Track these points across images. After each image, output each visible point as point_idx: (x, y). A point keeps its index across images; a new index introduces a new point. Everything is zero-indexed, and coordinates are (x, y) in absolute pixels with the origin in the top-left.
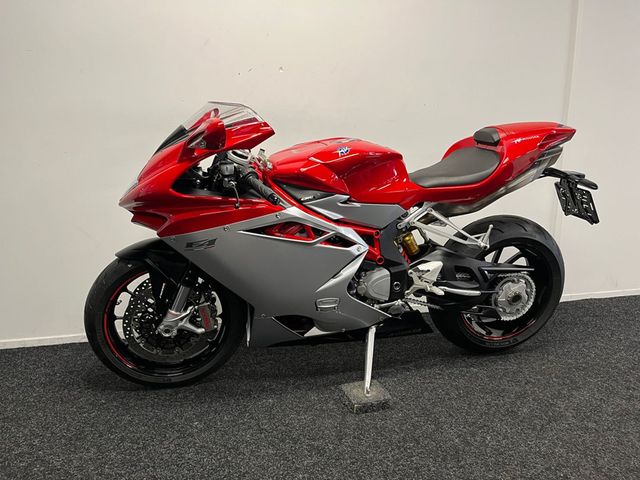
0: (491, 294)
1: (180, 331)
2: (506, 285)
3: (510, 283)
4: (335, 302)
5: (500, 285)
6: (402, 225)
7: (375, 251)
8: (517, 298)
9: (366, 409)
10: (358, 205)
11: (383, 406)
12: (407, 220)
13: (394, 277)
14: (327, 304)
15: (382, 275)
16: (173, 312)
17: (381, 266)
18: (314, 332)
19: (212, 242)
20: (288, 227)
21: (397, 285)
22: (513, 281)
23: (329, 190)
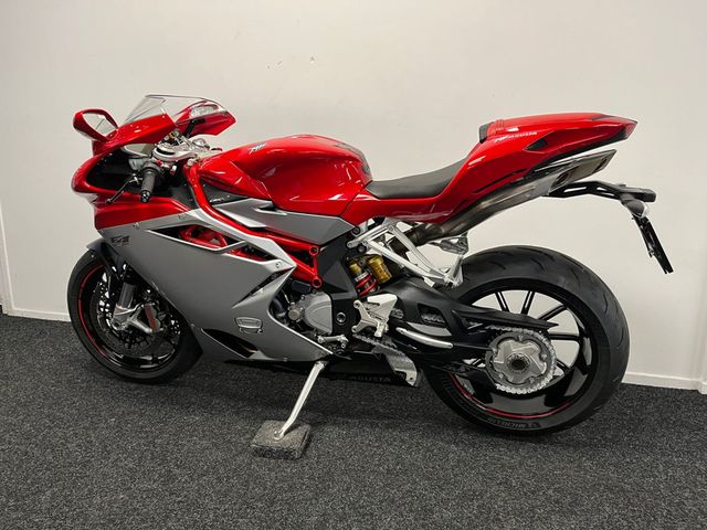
0: (485, 351)
1: (132, 327)
2: (505, 343)
3: (510, 341)
4: (257, 323)
5: (496, 341)
6: (353, 244)
7: (312, 271)
8: (519, 364)
9: (264, 452)
10: (284, 214)
11: (285, 454)
12: (360, 239)
13: (337, 306)
14: (248, 325)
15: (322, 301)
16: (120, 308)
17: (318, 290)
18: (258, 355)
19: (126, 239)
20: (199, 232)
21: (341, 317)
22: (517, 340)
23: (241, 193)
